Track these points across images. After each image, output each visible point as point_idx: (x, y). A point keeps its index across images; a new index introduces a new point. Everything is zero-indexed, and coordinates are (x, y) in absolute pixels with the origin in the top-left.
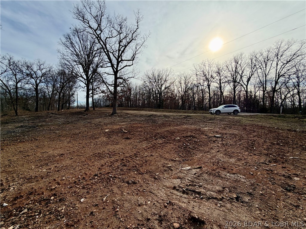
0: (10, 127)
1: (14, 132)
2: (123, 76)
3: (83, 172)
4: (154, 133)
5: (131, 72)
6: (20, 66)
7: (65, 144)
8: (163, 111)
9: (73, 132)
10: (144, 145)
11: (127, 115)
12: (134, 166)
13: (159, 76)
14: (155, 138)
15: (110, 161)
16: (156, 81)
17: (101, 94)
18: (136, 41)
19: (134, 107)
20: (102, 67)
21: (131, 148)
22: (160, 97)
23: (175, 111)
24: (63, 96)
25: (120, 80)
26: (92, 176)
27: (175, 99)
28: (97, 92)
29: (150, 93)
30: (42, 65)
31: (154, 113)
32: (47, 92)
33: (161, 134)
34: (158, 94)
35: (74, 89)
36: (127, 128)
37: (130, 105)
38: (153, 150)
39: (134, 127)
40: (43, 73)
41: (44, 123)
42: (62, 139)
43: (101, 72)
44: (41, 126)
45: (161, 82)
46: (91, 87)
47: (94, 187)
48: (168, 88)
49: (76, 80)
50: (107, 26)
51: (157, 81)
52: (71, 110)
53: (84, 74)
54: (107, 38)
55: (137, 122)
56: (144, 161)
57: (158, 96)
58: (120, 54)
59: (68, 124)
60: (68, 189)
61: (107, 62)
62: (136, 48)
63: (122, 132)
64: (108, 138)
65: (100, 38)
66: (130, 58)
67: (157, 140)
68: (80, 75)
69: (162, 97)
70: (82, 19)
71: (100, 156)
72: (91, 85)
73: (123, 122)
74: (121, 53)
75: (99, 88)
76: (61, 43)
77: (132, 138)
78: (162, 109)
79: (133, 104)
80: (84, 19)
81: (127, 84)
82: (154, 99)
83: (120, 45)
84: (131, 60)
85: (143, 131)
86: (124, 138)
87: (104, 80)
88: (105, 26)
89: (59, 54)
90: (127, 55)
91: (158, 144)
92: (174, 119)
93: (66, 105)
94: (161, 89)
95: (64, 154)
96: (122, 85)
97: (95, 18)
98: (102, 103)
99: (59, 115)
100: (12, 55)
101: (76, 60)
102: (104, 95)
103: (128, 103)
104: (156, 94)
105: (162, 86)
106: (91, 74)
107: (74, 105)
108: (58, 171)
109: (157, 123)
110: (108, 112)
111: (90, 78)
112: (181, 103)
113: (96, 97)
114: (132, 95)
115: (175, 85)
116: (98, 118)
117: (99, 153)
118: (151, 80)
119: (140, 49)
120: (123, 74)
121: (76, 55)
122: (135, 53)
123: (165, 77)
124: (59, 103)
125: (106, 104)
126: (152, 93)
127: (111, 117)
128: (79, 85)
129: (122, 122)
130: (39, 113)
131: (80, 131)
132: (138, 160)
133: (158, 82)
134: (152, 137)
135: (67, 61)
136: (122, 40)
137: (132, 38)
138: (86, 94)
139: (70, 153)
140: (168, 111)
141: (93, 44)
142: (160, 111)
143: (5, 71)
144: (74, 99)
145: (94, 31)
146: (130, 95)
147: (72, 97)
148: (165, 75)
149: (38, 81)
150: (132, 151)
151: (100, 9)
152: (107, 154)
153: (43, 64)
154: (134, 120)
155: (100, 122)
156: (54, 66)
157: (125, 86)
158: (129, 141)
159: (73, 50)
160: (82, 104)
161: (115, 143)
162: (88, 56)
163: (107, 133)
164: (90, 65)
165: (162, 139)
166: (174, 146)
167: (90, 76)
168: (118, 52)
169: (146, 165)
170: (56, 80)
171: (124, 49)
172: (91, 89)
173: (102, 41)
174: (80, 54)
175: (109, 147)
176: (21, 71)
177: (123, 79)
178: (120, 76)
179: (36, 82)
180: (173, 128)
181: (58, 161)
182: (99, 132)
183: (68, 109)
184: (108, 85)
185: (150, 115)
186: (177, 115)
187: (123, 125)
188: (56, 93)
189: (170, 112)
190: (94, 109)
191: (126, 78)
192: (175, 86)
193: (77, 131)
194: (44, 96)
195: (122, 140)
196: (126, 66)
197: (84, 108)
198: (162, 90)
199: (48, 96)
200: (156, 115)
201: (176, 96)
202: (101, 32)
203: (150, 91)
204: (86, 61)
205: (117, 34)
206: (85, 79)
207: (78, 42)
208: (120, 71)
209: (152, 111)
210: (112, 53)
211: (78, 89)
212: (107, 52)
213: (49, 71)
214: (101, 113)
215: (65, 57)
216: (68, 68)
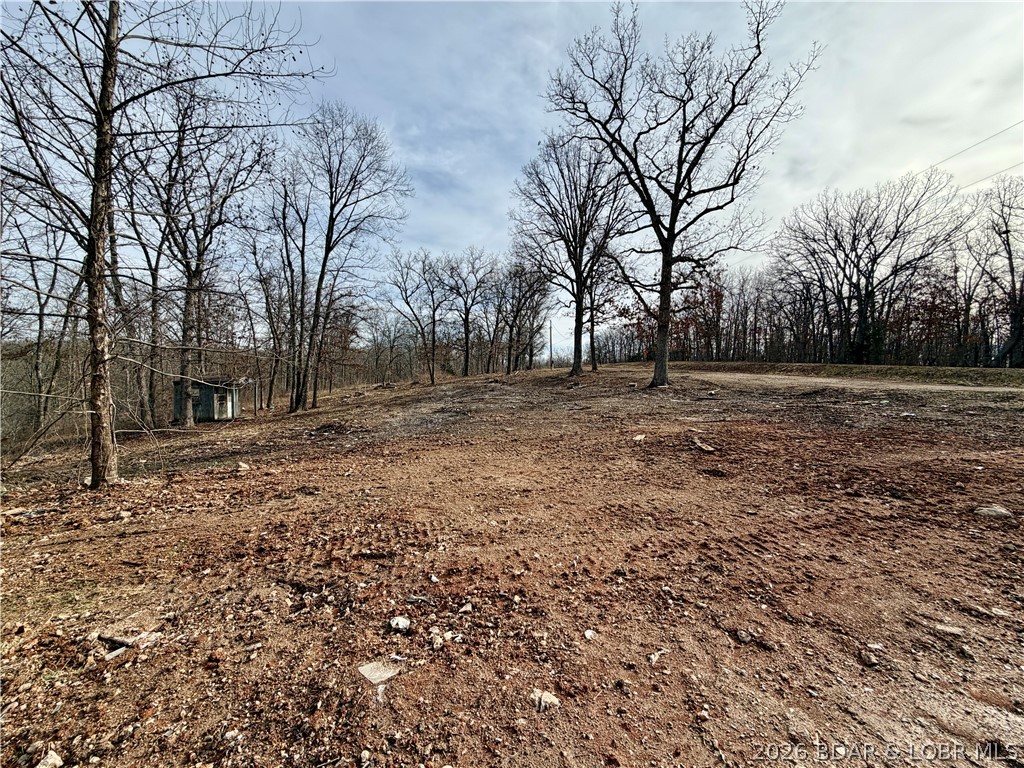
0: (424, 410)
1: (431, 422)
2: (694, 250)
3: (583, 553)
4: (841, 468)
5: (724, 229)
6: (440, 272)
7: (530, 464)
8: (883, 375)
9: (544, 433)
10: (795, 509)
11: (705, 389)
12: (754, 579)
13: (856, 220)
14: (849, 490)
15: (660, 541)
16: (840, 245)
17: (617, 318)
18: (749, 106)
19: (733, 360)
20: (621, 233)
21: (733, 511)
22: (861, 312)
23: (959, 376)
24: (519, 334)
25: (682, 264)
26: (607, 574)
27: (957, 316)
28: (605, 316)
29: (807, 298)
30: (478, 261)
31: (834, 383)
32: (485, 327)
33: (881, 475)
34: (854, 302)
35: (543, 314)
36: (713, 436)
37: (717, 353)
38: (838, 538)
39: (737, 435)
40: (479, 278)
41: (481, 406)
42: (522, 449)
43: (618, 252)
44: (476, 411)
45: (872, 243)
46: (587, 301)
47: (618, 607)
48: (915, 268)
49: (549, 286)
50: (641, 95)
51: (847, 241)
52: (534, 372)
53: (570, 263)
54: (640, 134)
55: (749, 416)
56: (799, 574)
57: (855, 308)
58: (683, 175)
59: (532, 409)
60: (549, 589)
61: (637, 215)
62: (750, 134)
63: (691, 449)
64: (643, 461)
65: (619, 143)
66: (721, 181)
67: (861, 500)
68: (559, 271)
69: (873, 312)
70: (570, 106)
71: (626, 517)
72: (588, 296)
73: (694, 412)
74: (690, 171)
75: (610, 301)
76: (518, 191)
77: (733, 476)
78: (875, 367)
79: (727, 349)
80: (574, 102)
81: (708, 275)
82: (829, 323)
83: (684, 144)
84: (726, 185)
85: (782, 452)
86: (704, 471)
87: (629, 273)
88: (635, 98)
89: (513, 223)
90: (710, 171)
91: (868, 515)
92: (957, 412)
93: (524, 358)
94: (869, 275)
95: (530, 491)
96: (690, 283)
97: (604, 87)
98: (617, 348)
99: (511, 385)
100: (428, 248)
101: (552, 228)
102: (625, 321)
103: (709, 344)
104: (839, 299)
105: (874, 260)
106: (588, 262)
107: (543, 356)
108: (522, 532)
109: (851, 427)
110: (637, 376)
111: (585, 275)
112: (1005, 330)
113: (601, 330)
114: (725, 316)
115: (960, 244)
116: (609, 397)
117: (620, 506)
118: (814, 245)
119: (767, 133)
120: (692, 244)
121: (550, 215)
122: (747, 152)
123: (894, 219)
124: (510, 354)
125: (630, 352)
126: (817, 300)
127: (650, 394)
128: (555, 298)
129: (690, 414)
130: (471, 381)
131: (562, 432)
132: (769, 565)
133: (854, 249)
134: (830, 481)
135: (531, 237)
136: (692, 122)
137: (733, 101)
138: (572, 324)
139: (543, 490)
140: (916, 374)
141: (595, 168)
142: (864, 375)
143: (417, 288)
144: (541, 340)
145: (600, 126)
146: (719, 318)
147: (538, 336)
148: (896, 208)
149: (470, 301)
150: (743, 525)
151: (619, 51)
152: (648, 515)
153: (479, 258)
154: (736, 408)
155: (615, 410)
156: (501, 258)
157: (699, 285)
158: (721, 485)
159: (543, 204)
160: (563, 355)
161: (670, 484)
162: (582, 209)
163: (639, 445)
164: (587, 233)
165: (890, 499)
166: (971, 545)
167: (587, 269)
168: (675, 170)
169: (809, 590)
170: (504, 293)
171: (702, 151)
172: (588, 308)
173: (625, 150)
174: (560, 209)
175: (651, 492)
176: (441, 281)
177: (693, 260)
178: (683, 251)
179: (466, 304)
180: (955, 456)
181: (518, 506)
182: (614, 439)
183: (529, 368)
184: (638, 289)
185: (808, 389)
186: (974, 396)
187: (696, 424)
188: (504, 328)
189: (928, 377)
190: (595, 368)
191: (705, 255)
192: (966, 254)
193: (556, 434)
194: (480, 337)
195: (694, 477)
196: (707, 211)
197: (567, 365)
198: (876, 282)
199: (487, 338)
200: (841, 393)
201: (969, 299)
202: (622, 122)
203: (808, 291)
204: (575, 227)
205: (672, 110)
206: (572, 281)
207: (556, 175)
208: (683, 233)
209: (818, 375)
210: (656, 179)
211: (554, 311)
212: (637, 182)
213: (491, 272)
214: (617, 379)
215: (524, 227)
216: (530, 255)
